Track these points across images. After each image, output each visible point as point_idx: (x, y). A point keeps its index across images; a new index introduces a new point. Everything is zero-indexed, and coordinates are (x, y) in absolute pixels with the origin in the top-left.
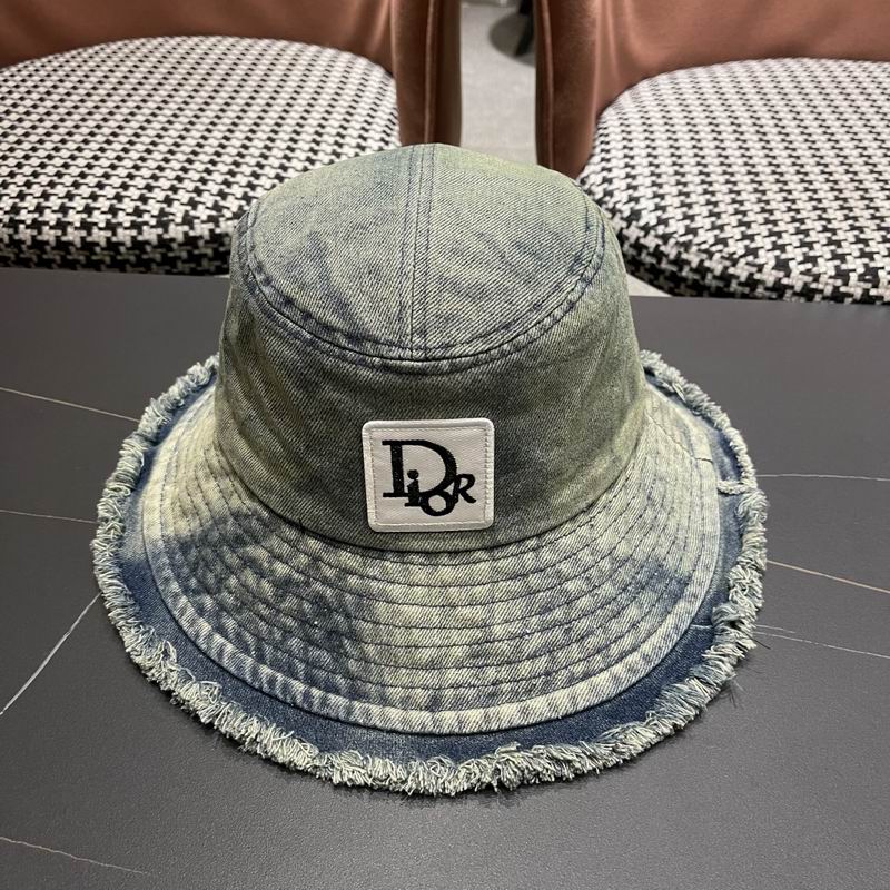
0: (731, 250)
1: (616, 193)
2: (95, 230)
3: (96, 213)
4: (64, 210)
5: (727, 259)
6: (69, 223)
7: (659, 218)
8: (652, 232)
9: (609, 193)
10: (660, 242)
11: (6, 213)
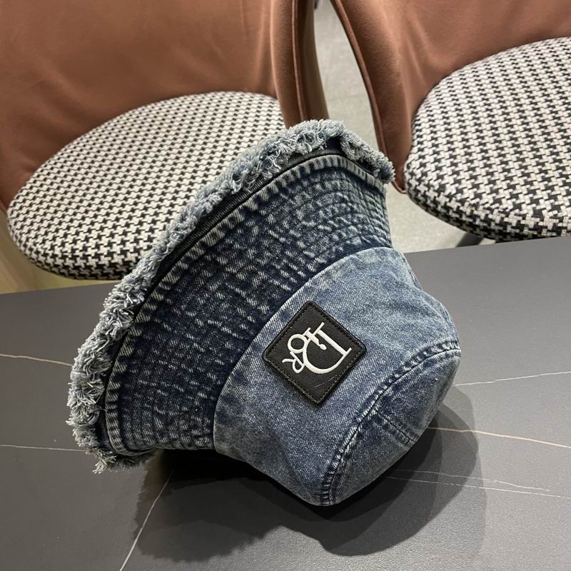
0: (504, 206)
1: (429, 173)
2: (129, 254)
3: (128, 244)
4: (110, 244)
5: (502, 213)
6: (114, 252)
7: (457, 188)
8: (454, 199)
9: (425, 174)
10: (459, 205)
11: (81, 251)
